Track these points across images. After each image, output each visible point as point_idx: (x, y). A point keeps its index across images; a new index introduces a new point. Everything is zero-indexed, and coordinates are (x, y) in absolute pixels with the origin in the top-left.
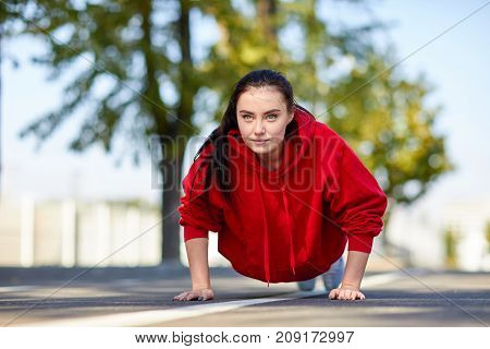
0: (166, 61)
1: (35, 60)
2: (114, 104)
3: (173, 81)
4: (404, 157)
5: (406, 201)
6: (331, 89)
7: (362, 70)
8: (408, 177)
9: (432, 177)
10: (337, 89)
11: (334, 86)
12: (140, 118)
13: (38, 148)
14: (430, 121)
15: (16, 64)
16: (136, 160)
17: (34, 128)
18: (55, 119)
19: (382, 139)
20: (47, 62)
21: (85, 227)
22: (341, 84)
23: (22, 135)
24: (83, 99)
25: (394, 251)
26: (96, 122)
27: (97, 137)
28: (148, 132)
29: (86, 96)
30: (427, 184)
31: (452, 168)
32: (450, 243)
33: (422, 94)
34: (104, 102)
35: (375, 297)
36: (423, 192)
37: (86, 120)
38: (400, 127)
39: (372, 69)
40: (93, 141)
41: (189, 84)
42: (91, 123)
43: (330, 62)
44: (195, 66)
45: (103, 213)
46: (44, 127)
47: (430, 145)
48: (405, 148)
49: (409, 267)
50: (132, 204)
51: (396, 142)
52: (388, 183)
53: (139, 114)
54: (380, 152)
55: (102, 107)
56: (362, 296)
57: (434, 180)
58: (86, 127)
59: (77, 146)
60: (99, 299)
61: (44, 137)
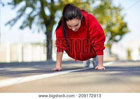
0: (47, 3)
1: (9, 4)
2: (32, 16)
3: (49, 8)
4: (115, 29)
5: (116, 41)
6: (94, 10)
7: (103, 4)
8: (117, 34)
9: (123, 34)
10: (96, 9)
11: (95, 9)
12: (40, 19)
13: (11, 28)
14: (122, 18)
15: (3, 5)
16: (39, 31)
17: (9, 23)
18: (15, 20)
19: (109, 24)
20: (12, 4)
21: (25, 51)
22: (97, 8)
23: (6, 25)
24: (23, 14)
25: (113, 55)
26: (27, 21)
27: (27, 25)
28: (42, 23)
29: (24, 14)
30: (122, 36)
31: (129, 31)
32: (129, 53)
33: (120, 10)
34: (29, 15)
35: (108, 68)
36: (121, 38)
37: (24, 20)
38: (114, 20)
39: (106, 4)
40: (26, 26)
41: (53, 9)
42: (25, 21)
43: (94, 2)
44: (55, 4)
45: (30, 47)
46: (12, 22)
47: (123, 25)
48: (116, 26)
49: (117, 60)
50: (38, 44)
51: (113, 24)
52: (111, 36)
53: (39, 18)
54: (109, 27)
55: (28, 16)
56: (104, 68)
57: (124, 35)
58: (24, 22)
59: (21, 28)
60: (29, 71)
61: (12, 25)
